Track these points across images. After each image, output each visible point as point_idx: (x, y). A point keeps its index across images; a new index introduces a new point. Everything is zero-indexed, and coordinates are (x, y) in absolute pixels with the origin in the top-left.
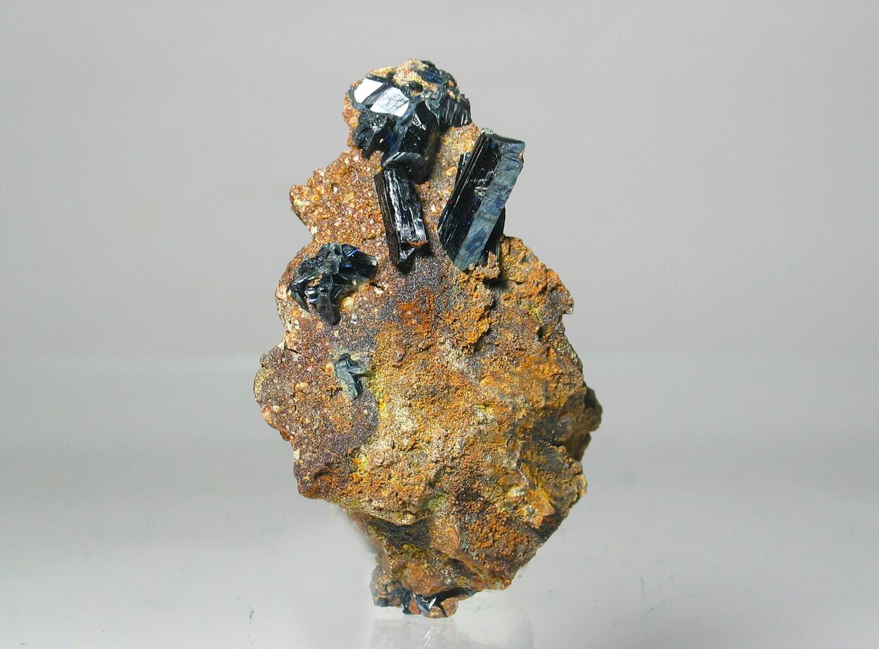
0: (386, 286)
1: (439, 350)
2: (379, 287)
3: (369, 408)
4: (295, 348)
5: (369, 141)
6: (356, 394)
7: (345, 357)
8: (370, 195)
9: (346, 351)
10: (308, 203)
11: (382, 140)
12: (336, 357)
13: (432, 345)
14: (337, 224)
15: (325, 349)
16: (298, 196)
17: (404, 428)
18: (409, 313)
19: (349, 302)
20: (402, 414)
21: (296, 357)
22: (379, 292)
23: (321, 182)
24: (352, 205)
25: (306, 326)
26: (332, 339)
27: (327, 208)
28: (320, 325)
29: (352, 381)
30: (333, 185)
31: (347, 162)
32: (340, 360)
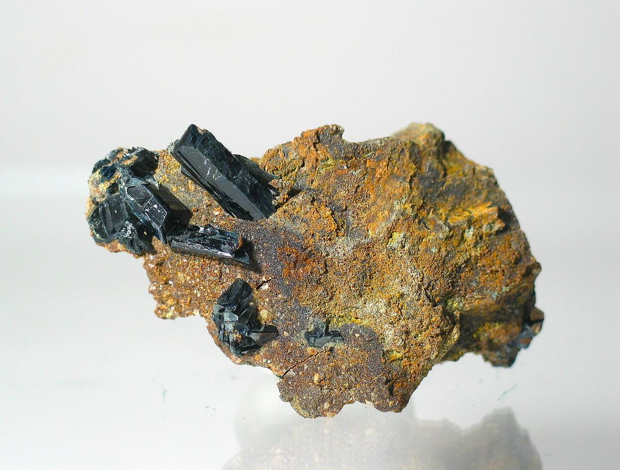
0: (264, 279)
1: (332, 259)
2: (262, 284)
3: (355, 331)
4: (285, 371)
5: (142, 244)
6: (340, 338)
7: (308, 335)
8: (185, 261)
9: (303, 332)
10: (173, 308)
11: (145, 233)
12: (305, 342)
13: (325, 262)
14: (199, 295)
15: (295, 347)
16: (164, 313)
17: (383, 311)
18: (293, 272)
19: (264, 314)
20: (370, 307)
21: (291, 373)
22: (266, 287)
23: (160, 291)
24: (188, 278)
25: (271, 355)
26: (289, 339)
27: (183, 295)
28: (274, 344)
29: (329, 337)
30: (166, 283)
31: (152, 266)
32: (308, 340)
